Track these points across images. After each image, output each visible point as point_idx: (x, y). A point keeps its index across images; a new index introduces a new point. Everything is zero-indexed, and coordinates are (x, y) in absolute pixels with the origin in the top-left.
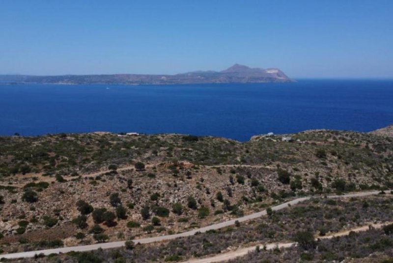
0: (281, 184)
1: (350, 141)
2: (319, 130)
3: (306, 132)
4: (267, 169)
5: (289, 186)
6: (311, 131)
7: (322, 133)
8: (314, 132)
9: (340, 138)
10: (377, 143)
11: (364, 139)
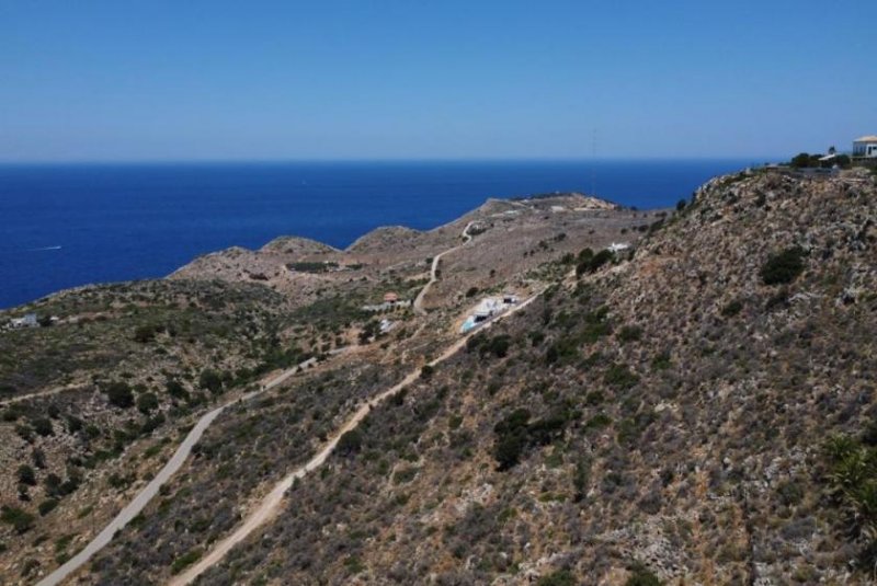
0: (120, 410)
1: (155, 299)
2: (82, 289)
3: (53, 297)
4: (73, 390)
5: (136, 409)
6: (62, 293)
7: (90, 294)
8: (72, 294)
9: (134, 298)
10: (203, 295)
11: (178, 290)
